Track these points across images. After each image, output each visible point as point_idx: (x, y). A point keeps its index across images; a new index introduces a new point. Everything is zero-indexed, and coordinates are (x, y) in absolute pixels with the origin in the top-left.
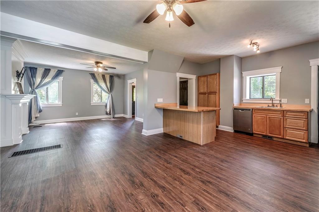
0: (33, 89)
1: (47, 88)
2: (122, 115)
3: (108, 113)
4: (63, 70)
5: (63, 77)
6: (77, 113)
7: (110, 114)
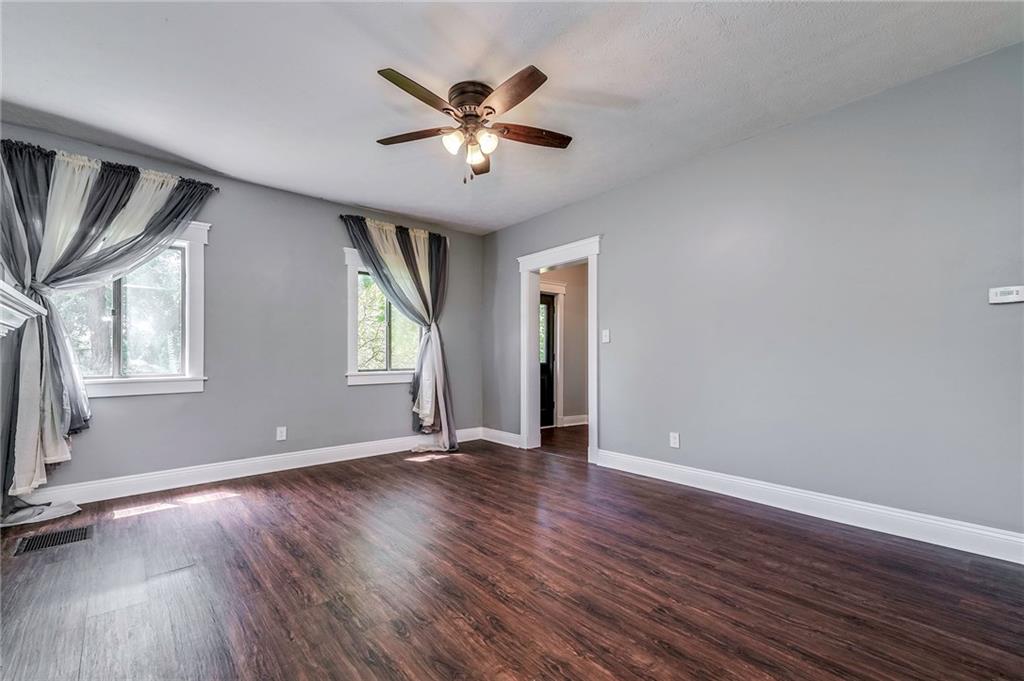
0: (28, 281)
1: (118, 284)
2: (479, 433)
3: (428, 421)
4: (209, 186)
5: (208, 226)
6: (279, 429)
7: (435, 429)
